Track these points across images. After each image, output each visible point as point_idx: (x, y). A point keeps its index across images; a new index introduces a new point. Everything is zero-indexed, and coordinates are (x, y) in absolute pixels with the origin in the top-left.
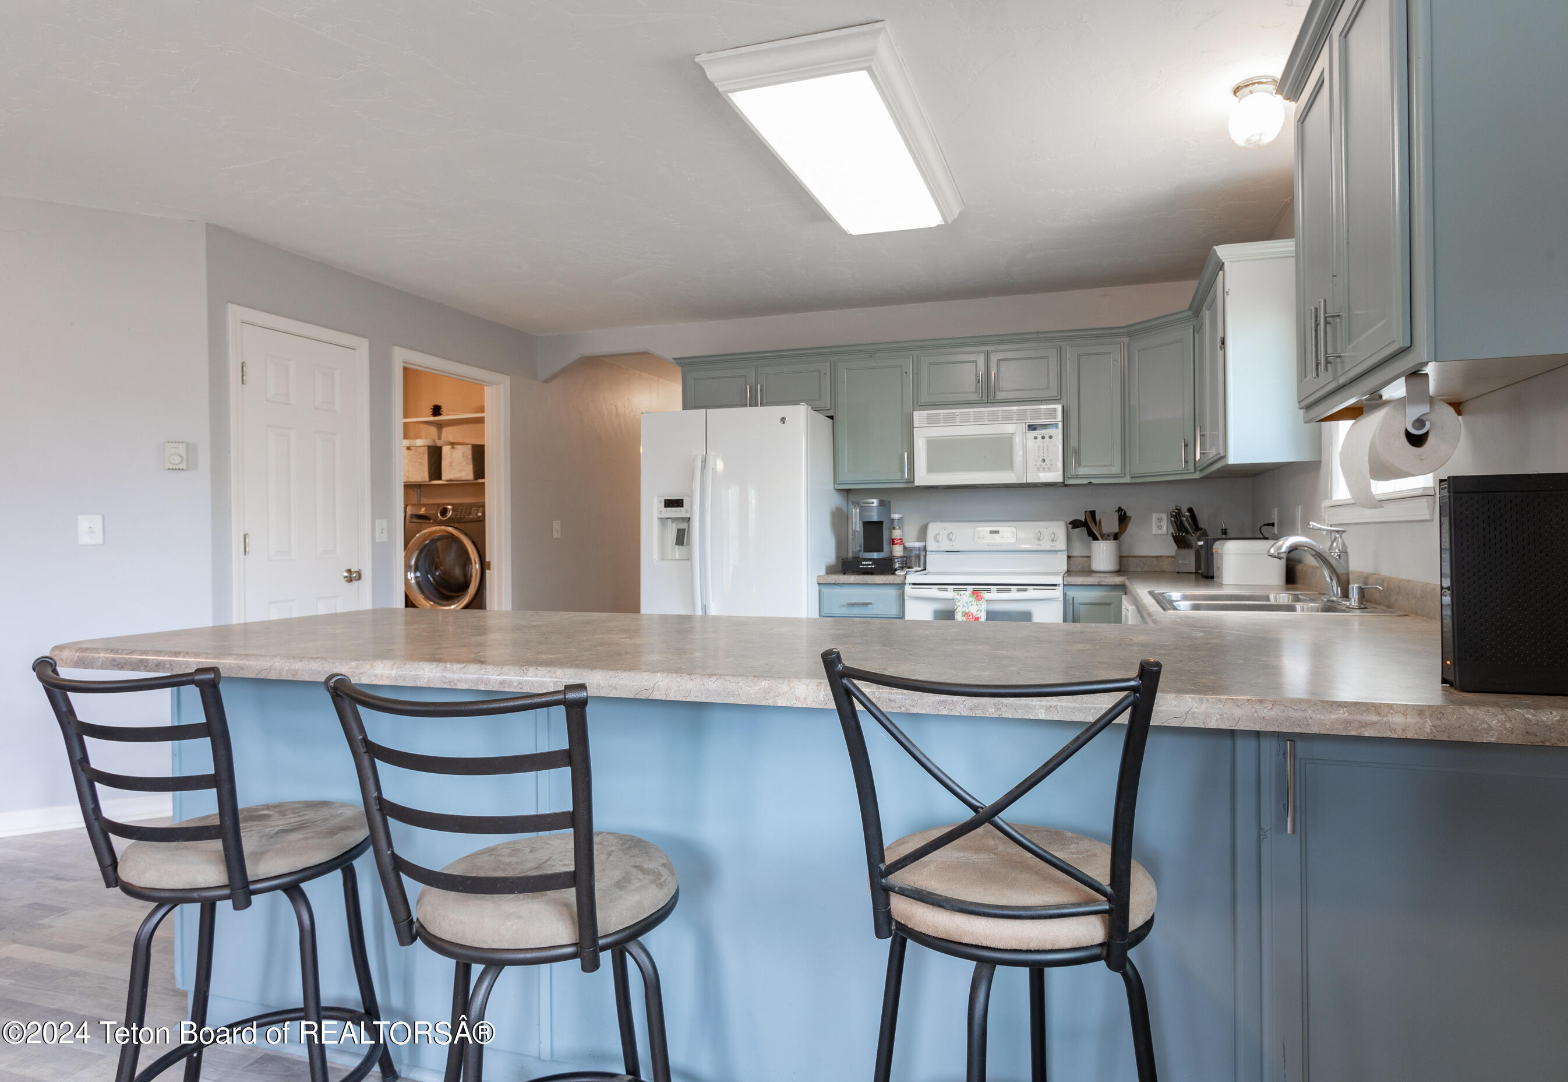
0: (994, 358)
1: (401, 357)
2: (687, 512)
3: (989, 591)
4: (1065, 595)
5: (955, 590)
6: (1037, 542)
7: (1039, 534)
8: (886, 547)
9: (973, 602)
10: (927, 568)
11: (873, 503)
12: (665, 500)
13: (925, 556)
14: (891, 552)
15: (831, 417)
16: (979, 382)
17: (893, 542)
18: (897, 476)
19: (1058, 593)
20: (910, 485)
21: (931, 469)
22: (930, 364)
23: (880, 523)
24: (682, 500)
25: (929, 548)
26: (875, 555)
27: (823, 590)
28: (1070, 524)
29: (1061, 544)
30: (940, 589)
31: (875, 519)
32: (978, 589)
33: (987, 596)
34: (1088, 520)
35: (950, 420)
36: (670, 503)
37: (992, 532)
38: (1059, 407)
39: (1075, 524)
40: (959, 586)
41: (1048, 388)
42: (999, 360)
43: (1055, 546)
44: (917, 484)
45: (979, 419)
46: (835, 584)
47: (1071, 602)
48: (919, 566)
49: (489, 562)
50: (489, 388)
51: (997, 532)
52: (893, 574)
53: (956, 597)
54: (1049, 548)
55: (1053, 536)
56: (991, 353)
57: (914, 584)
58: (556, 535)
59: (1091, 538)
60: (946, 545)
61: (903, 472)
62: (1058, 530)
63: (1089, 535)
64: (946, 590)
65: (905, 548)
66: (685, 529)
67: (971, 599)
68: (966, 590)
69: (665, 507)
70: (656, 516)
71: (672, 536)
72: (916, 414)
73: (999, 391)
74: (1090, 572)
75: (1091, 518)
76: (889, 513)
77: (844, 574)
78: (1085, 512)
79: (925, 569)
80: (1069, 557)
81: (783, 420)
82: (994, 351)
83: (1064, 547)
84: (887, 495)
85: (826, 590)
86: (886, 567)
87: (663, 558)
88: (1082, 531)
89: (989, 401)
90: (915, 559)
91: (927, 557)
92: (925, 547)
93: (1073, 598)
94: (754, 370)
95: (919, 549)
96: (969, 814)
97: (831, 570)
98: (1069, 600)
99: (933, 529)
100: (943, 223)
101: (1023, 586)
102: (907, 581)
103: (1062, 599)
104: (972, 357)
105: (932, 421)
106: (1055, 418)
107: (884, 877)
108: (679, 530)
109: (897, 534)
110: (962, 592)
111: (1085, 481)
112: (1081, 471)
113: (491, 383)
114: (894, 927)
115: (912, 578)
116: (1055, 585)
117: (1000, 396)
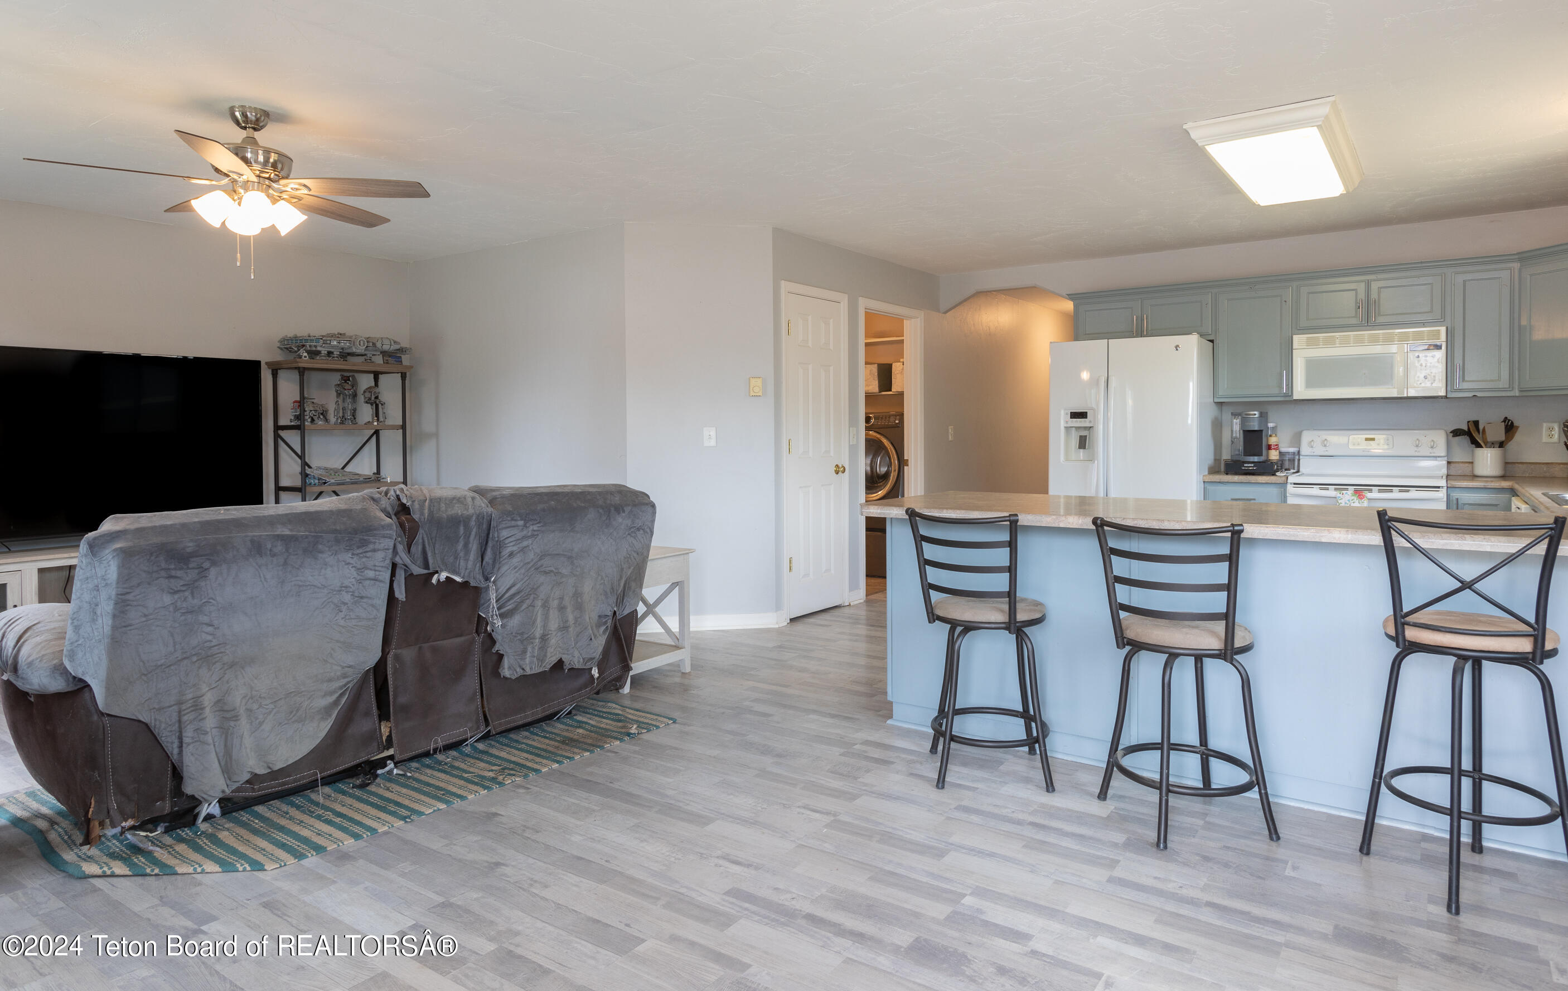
0: (1375, 286)
1: (864, 304)
2: (1090, 422)
3: (1370, 491)
4: (1448, 496)
5: (1336, 489)
6: (1416, 449)
7: (1417, 442)
8: (1264, 452)
9: (1355, 500)
10: (1301, 470)
11: (1255, 415)
12: (1071, 413)
13: (1299, 460)
14: (1268, 455)
15: (1212, 341)
16: (1359, 308)
17: (1269, 447)
18: (1276, 391)
19: (1442, 494)
20: (1287, 399)
21: (1309, 384)
22: (1309, 293)
23: (1259, 432)
24: (1086, 412)
25: (1302, 453)
26: (1256, 459)
27: (1208, 487)
28: (1451, 432)
29: (1441, 450)
30: (1321, 489)
31: (1256, 429)
32: (1360, 490)
33: (1369, 495)
34: (1471, 430)
35: (1330, 343)
36: (1075, 415)
37: (1367, 439)
38: (1443, 329)
39: (1457, 433)
40: (1341, 487)
41: (1431, 311)
42: (1380, 288)
43: (1434, 453)
44: (1295, 397)
45: (1359, 341)
46: (1219, 482)
47: (1455, 502)
48: (1294, 469)
49: (907, 460)
50: (908, 321)
51: (1373, 439)
52: (1274, 475)
53: (1339, 495)
54: (1428, 454)
55: (1432, 444)
56: (1372, 282)
57: (1295, 484)
58: (950, 438)
59: (1474, 445)
60: (1320, 450)
61: (1281, 387)
62: (1439, 438)
63: (1472, 443)
64: (1327, 489)
65: (1280, 453)
66: (1086, 436)
67: (1353, 498)
68: (1347, 489)
69: (1071, 418)
70: (1063, 424)
71: (1075, 442)
72: (1296, 338)
73: (1380, 315)
74: (1474, 477)
75: (1474, 428)
76: (1267, 422)
77: (1227, 474)
78: (1468, 422)
79: (1298, 472)
80: (1449, 463)
81: (1177, 347)
82: (1374, 280)
83: (1443, 453)
84: (1264, 407)
85: (1210, 488)
86: (1267, 469)
87: (1067, 459)
88: (1465, 440)
89: (1369, 324)
90: (1290, 463)
91: (1301, 461)
92: (1299, 452)
93: (1457, 499)
94: (1140, 301)
95: (1294, 453)
96: (1459, 585)
97: (1213, 470)
98: (1452, 500)
99: (1307, 437)
100: (1345, 192)
101: (1405, 488)
102: (1289, 481)
103: (1445, 499)
104: (1353, 286)
105: (1310, 343)
106: (1439, 339)
107: (1403, 618)
108: (1081, 437)
109: (1273, 441)
110: (1344, 492)
111: (1470, 395)
112: (1465, 386)
113: (910, 318)
114: (1407, 644)
115: (1292, 479)
116: (1439, 487)
117: (1381, 320)
